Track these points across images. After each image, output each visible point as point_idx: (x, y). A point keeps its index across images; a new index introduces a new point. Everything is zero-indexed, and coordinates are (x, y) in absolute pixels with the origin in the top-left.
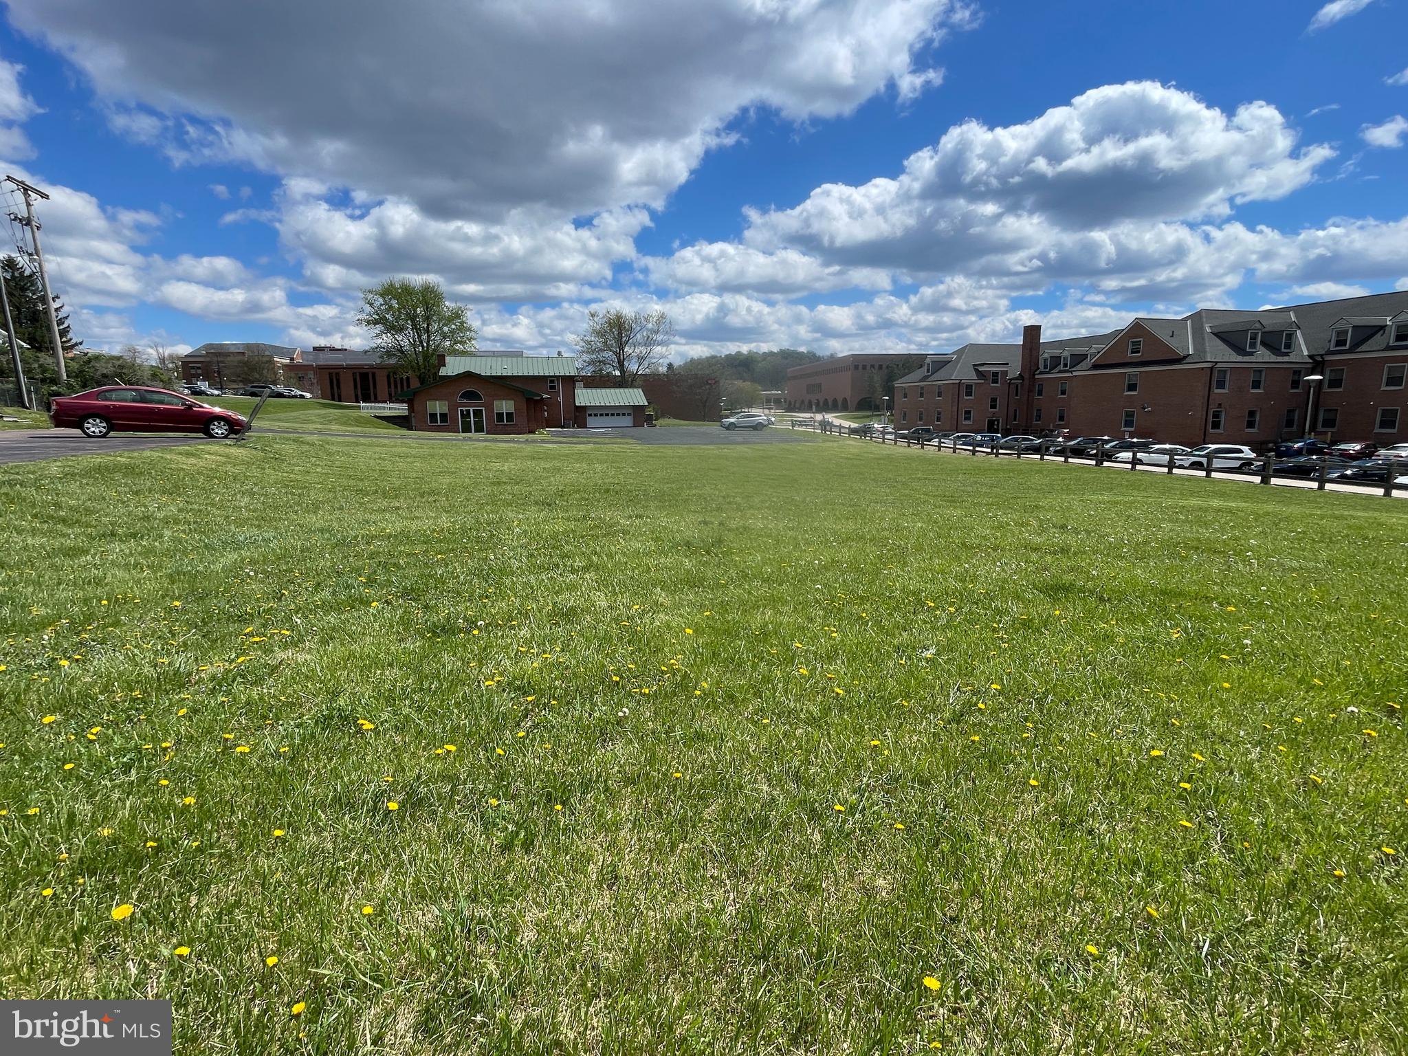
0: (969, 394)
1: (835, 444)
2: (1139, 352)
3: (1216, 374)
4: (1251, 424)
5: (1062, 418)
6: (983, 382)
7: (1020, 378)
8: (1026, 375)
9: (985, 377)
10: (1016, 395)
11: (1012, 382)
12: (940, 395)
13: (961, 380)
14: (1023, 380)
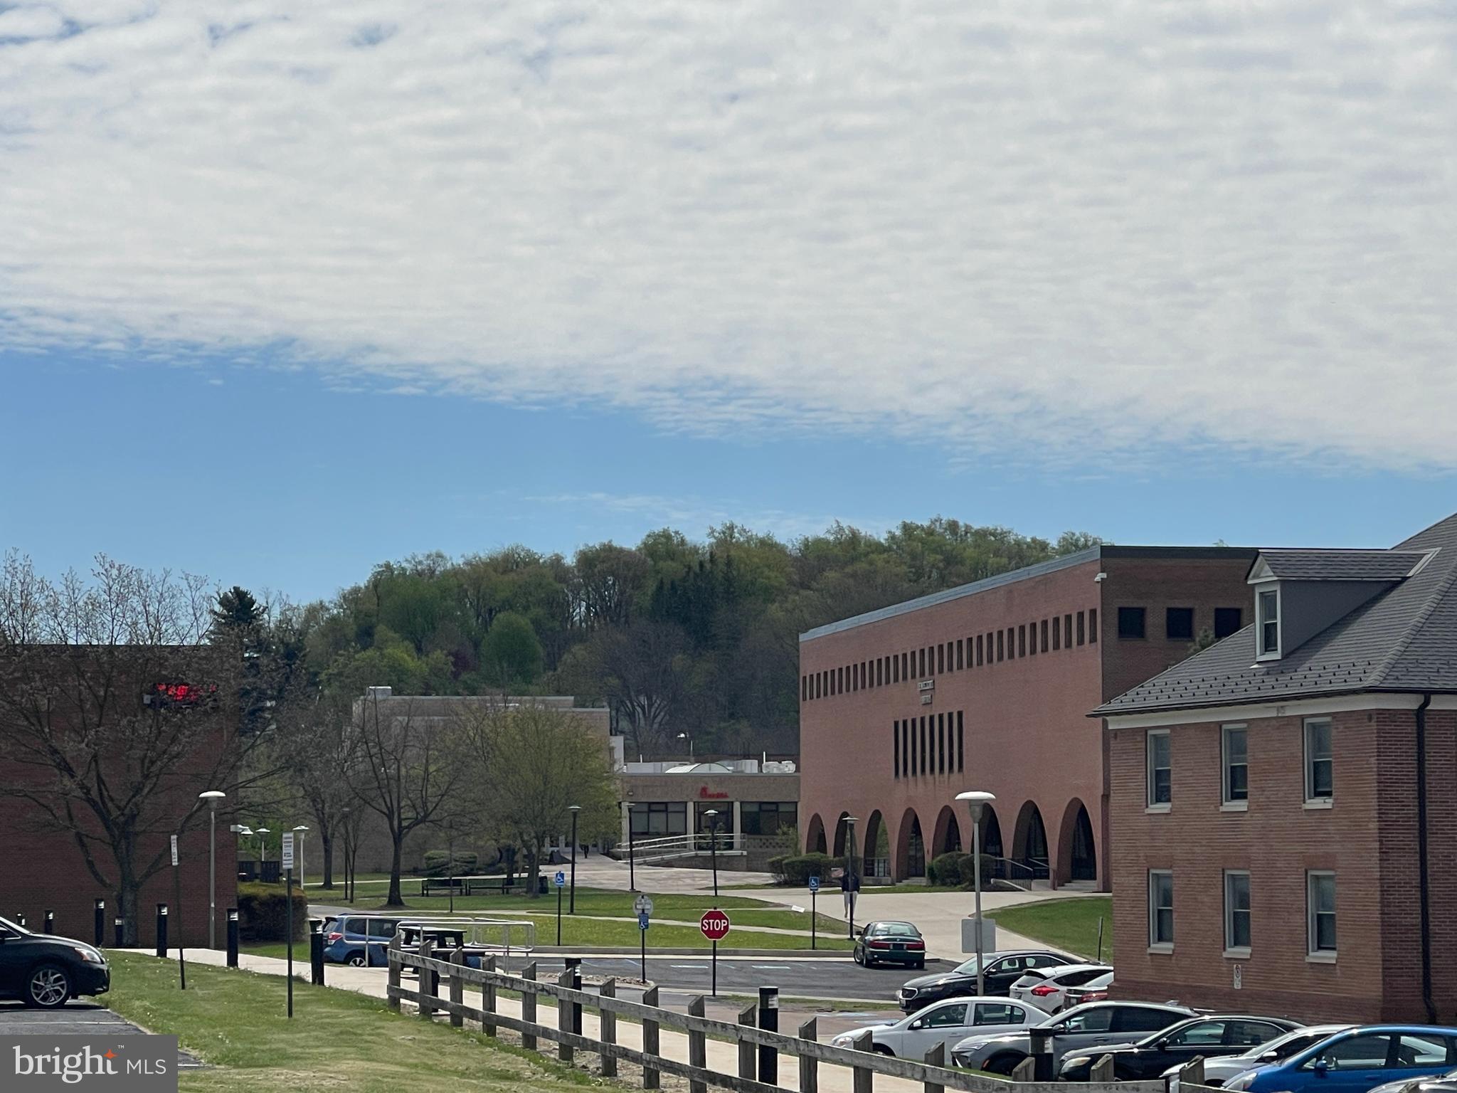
12: (1319, 780)
13: (1427, 695)
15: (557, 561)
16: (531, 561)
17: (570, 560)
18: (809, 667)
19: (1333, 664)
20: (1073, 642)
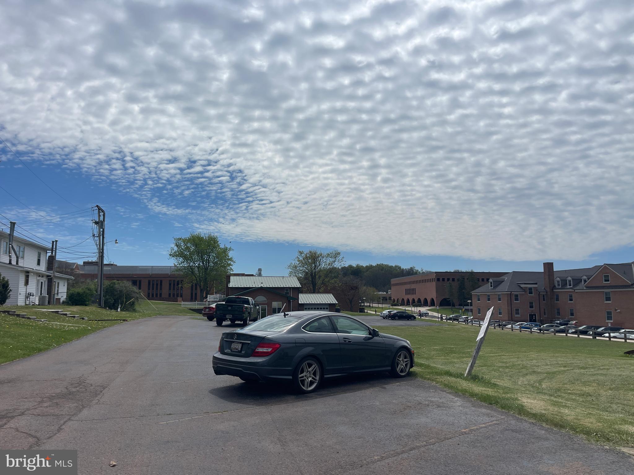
0: (517, 299)
2: (609, 281)
5: (572, 314)
6: (524, 293)
7: (545, 291)
8: (548, 290)
9: (525, 290)
10: (544, 300)
11: (541, 293)
12: (500, 300)
13: (511, 292)
14: (547, 292)
18: (392, 283)
19: (500, 288)
20: (432, 281)
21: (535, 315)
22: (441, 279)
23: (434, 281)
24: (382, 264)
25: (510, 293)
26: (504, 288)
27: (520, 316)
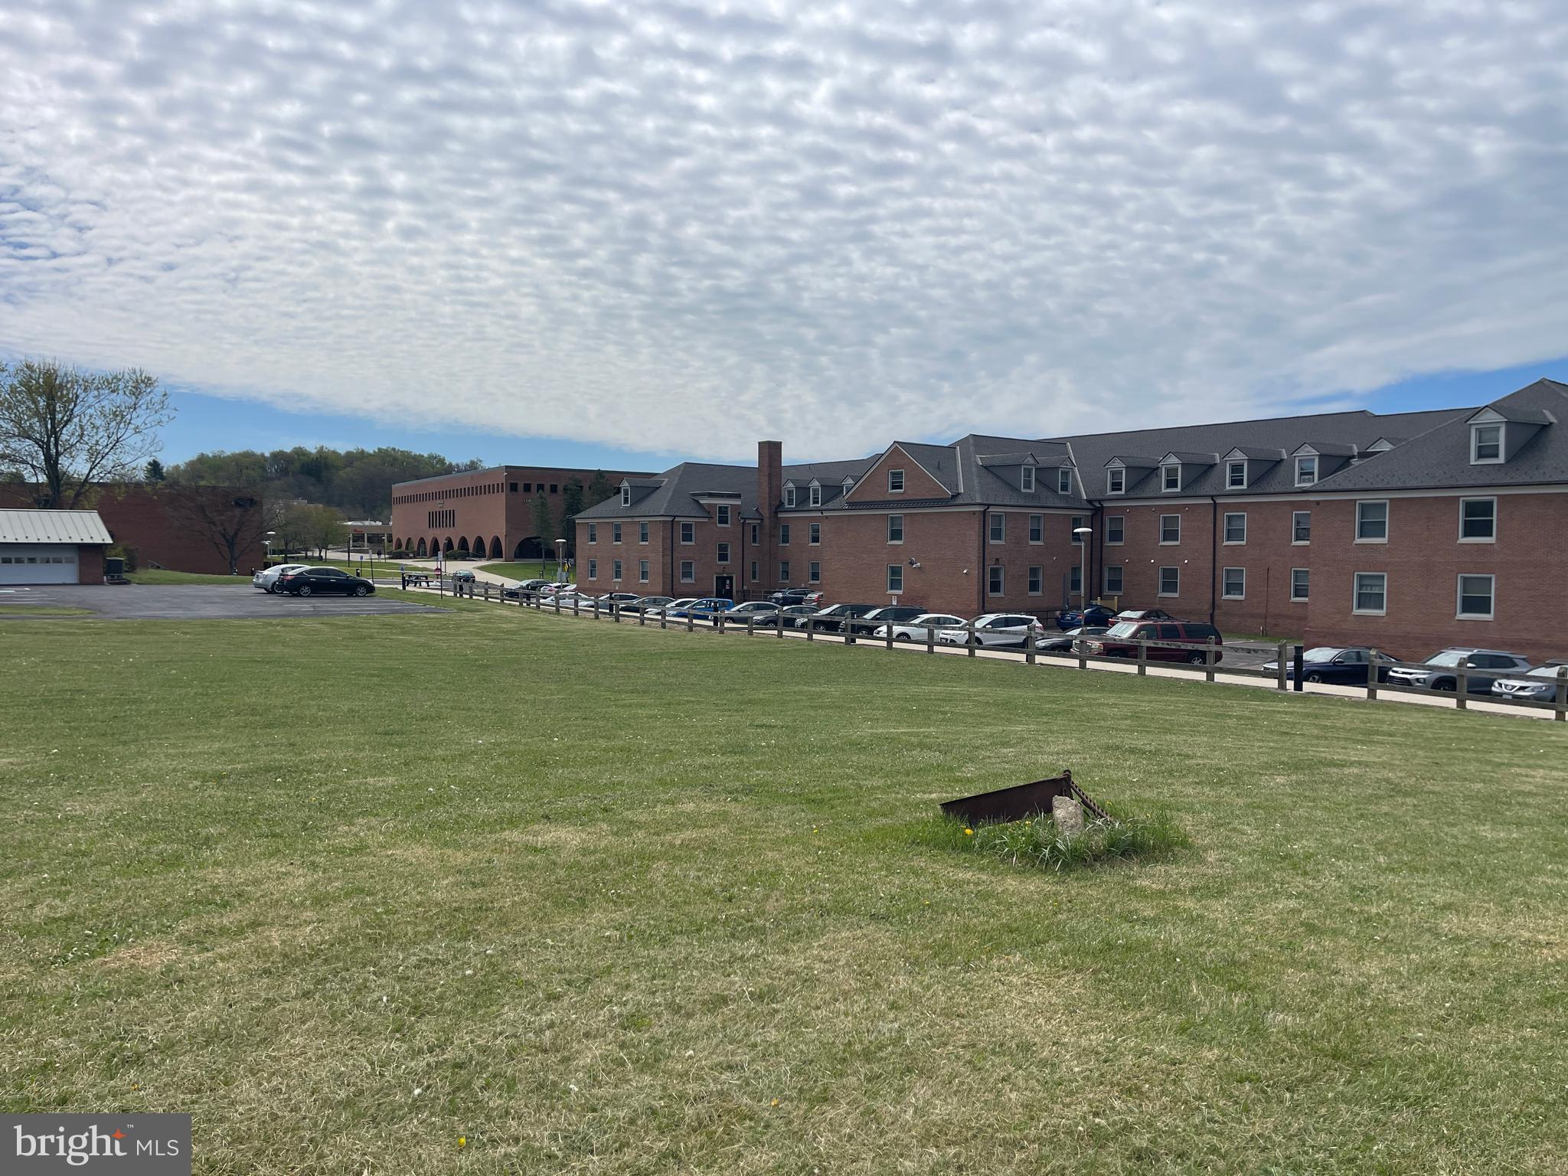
0: (687, 537)
1: (477, 616)
2: (900, 487)
3: (989, 520)
4: (1034, 586)
5: (815, 576)
6: (707, 520)
7: (757, 516)
8: (766, 513)
9: (709, 512)
10: (754, 541)
11: (747, 521)
12: (644, 538)
13: (675, 517)
14: (762, 520)
15: (263, 455)
16: (253, 455)
17: (267, 454)
18: (395, 495)
19: (646, 507)
20: (498, 492)
21: (731, 579)
22: (521, 487)
23: (502, 491)
24: (394, 449)
25: (670, 519)
26: (658, 505)
27: (693, 581)
